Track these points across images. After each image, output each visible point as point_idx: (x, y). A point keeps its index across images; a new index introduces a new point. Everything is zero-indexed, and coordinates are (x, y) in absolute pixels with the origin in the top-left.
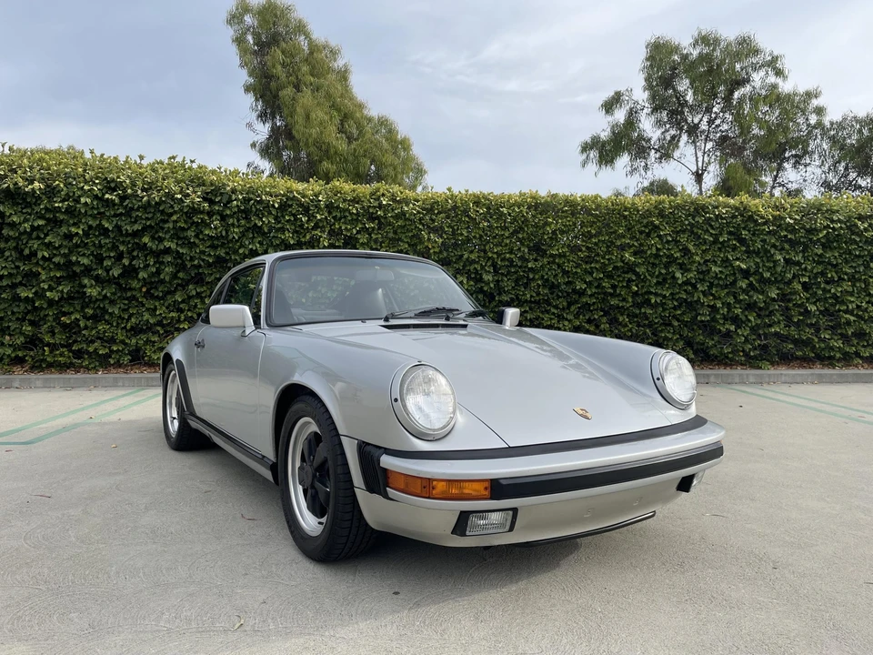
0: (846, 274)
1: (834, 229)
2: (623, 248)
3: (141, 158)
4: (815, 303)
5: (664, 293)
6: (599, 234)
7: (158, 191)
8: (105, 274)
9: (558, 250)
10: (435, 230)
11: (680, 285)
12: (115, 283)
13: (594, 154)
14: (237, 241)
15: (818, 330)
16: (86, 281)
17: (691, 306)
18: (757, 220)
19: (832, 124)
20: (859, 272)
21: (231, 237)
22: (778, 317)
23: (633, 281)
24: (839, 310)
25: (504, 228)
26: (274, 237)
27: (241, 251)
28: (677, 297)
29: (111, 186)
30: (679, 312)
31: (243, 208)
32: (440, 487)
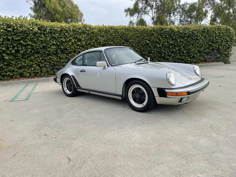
0: (191, 43)
1: (190, 33)
2: (146, 40)
3: (13, 17)
4: (185, 51)
5: (155, 50)
6: (140, 36)
7: (25, 27)
8: (10, 52)
9: (131, 40)
10: (101, 36)
11: (158, 48)
12: (12, 55)
13: (128, 13)
14: (49, 41)
15: (185, 57)
16: (4, 55)
17: (160, 53)
18: (174, 32)
19: (182, 5)
20: (194, 43)
21: (47, 40)
22: (178, 54)
23: (148, 47)
24: (190, 52)
26: (59, 40)
27: (50, 44)
28: (157, 51)
29: (9, 26)
30: (158, 54)
31: (50, 32)
32: (179, 94)
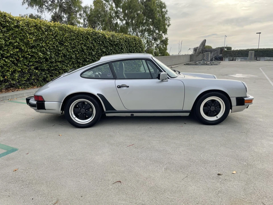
25: (52, 35)
